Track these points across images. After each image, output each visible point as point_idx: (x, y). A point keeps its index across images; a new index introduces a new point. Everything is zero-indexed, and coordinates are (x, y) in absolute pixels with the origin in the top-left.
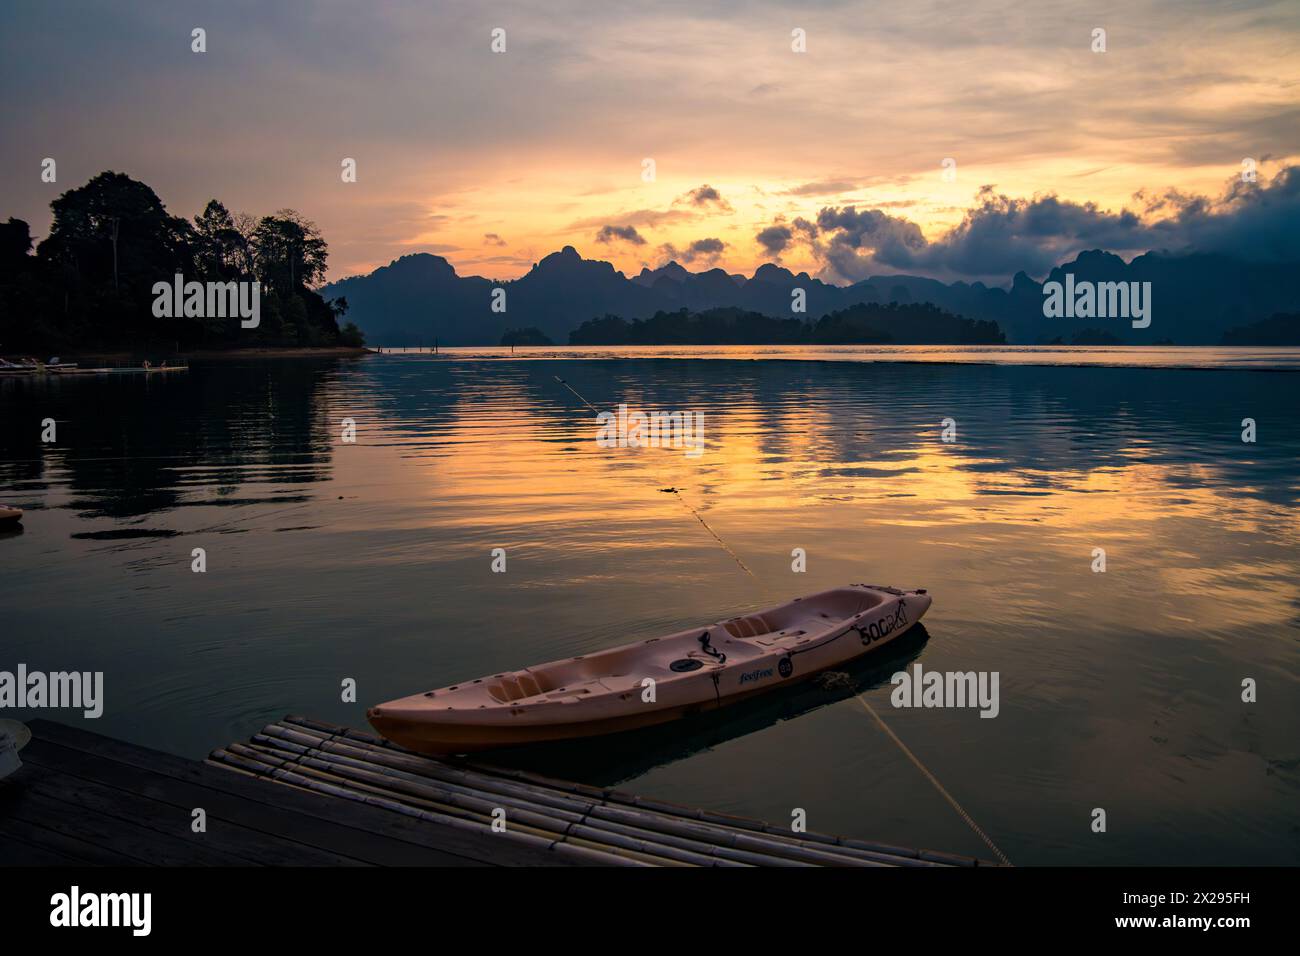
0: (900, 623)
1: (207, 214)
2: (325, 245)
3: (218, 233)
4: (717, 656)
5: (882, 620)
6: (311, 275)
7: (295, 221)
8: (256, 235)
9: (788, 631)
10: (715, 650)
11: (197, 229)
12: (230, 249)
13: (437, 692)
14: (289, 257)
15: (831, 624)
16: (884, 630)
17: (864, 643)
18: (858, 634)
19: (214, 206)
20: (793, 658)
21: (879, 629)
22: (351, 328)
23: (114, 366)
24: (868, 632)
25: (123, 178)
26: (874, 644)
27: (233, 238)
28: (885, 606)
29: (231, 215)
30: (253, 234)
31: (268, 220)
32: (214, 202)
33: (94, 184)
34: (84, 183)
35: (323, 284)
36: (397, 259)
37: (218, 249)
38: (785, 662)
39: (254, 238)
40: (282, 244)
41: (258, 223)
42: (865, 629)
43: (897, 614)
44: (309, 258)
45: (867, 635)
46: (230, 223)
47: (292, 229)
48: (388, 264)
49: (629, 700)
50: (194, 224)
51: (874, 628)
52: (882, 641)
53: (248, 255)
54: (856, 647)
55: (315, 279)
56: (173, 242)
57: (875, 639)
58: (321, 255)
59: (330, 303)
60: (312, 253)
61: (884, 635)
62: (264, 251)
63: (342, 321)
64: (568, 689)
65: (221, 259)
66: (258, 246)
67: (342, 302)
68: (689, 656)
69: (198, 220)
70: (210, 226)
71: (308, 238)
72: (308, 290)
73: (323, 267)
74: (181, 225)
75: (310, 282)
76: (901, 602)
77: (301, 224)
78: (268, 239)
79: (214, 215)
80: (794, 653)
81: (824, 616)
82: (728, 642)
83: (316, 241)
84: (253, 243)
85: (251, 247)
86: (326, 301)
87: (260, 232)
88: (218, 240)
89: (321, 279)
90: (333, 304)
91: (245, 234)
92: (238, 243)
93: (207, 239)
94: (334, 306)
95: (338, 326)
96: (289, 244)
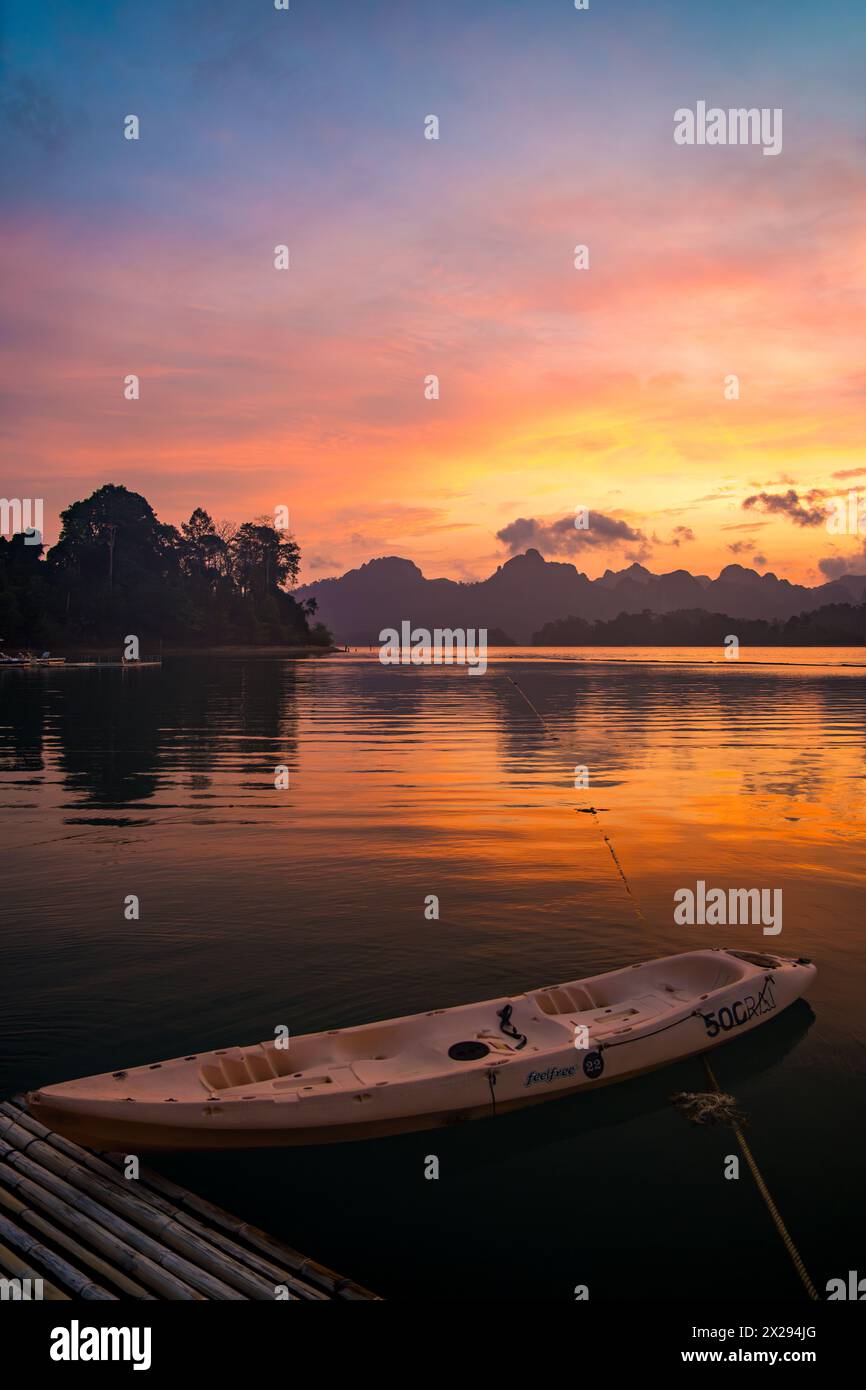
0: (764, 1007)
1: (193, 521)
2: (298, 549)
3: (202, 539)
4: (516, 1036)
5: (739, 1003)
6: (285, 577)
7: (271, 527)
8: (236, 540)
9: (614, 1008)
10: (514, 1030)
11: (183, 535)
12: (212, 553)
13: (131, 1071)
14: (264, 560)
15: (674, 1002)
16: (741, 1018)
17: (709, 1034)
18: (703, 1020)
19: (199, 513)
20: (605, 1053)
21: (733, 1015)
22: (321, 627)
23: (96, 661)
24: (716, 1018)
25: (122, 489)
26: (723, 1035)
27: (215, 543)
28: (745, 984)
29: (214, 522)
30: (233, 539)
31: (247, 526)
32: (199, 509)
33: (96, 495)
34: (89, 496)
35: (296, 586)
36: (367, 563)
37: (201, 553)
38: (593, 1059)
39: (233, 542)
40: (259, 548)
41: (237, 529)
42: (712, 1015)
43: (761, 995)
44: (283, 561)
45: (714, 1023)
46: (212, 529)
47: (269, 534)
48: (358, 567)
49: (365, 1101)
50: (181, 531)
51: (725, 1014)
52: (737, 1030)
53: (227, 559)
54: (698, 1038)
55: (288, 581)
56: (162, 547)
57: (727, 1028)
58: (295, 559)
59: (301, 603)
60: (286, 556)
61: (740, 1023)
62: (242, 554)
63: (312, 622)
64: (306, 1074)
65: (203, 562)
66: (237, 550)
67: (312, 602)
68: (479, 1036)
69: (184, 527)
70: (195, 532)
71: (283, 542)
72: (282, 592)
73: (296, 570)
74: (170, 531)
75: (284, 584)
76: (768, 979)
77: (277, 530)
78: (246, 543)
79: (198, 522)
80: (608, 1046)
81: (670, 990)
82: (535, 1019)
83: (290, 545)
84: (232, 547)
85: (230, 551)
86: (297, 601)
87: (239, 537)
88: (201, 545)
89: (294, 581)
90: (304, 604)
91: (226, 539)
92: (219, 548)
93: (192, 544)
94: (305, 607)
95: (307, 625)
96: (265, 548)
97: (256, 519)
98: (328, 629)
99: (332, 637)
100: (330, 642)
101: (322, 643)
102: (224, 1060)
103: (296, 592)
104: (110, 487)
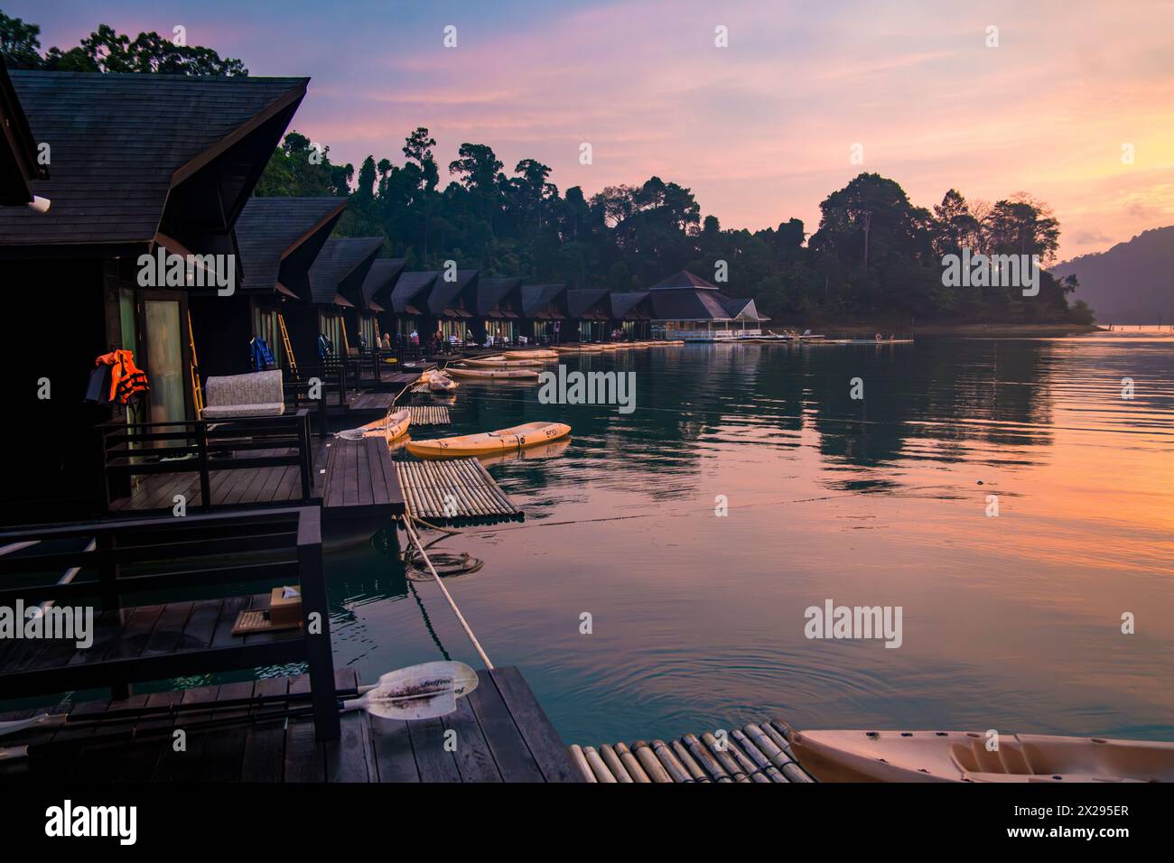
1: (945, 202)
2: (1057, 224)
3: (954, 220)
6: (1042, 254)
7: (1028, 203)
8: (990, 219)
11: (936, 216)
12: (965, 232)
13: (884, 734)
14: (1020, 238)
19: (952, 194)
22: (1080, 305)
23: (852, 338)
25: (876, 177)
27: (968, 223)
29: (967, 202)
30: (987, 218)
31: (1001, 204)
32: (952, 191)
33: (851, 185)
34: (846, 185)
35: (1055, 263)
36: (1139, 234)
37: (954, 234)
39: (987, 221)
40: (1013, 225)
41: (992, 207)
44: (1040, 237)
46: (965, 209)
47: (1024, 211)
50: (933, 212)
53: (981, 238)
55: (1045, 258)
56: (914, 230)
58: (1053, 234)
59: (1060, 281)
60: (1043, 232)
62: (996, 232)
63: (1071, 300)
65: (956, 242)
66: (991, 229)
67: (1072, 279)
69: (937, 209)
70: (947, 212)
71: (1040, 218)
73: (1054, 246)
74: (922, 214)
75: (1040, 261)
77: (1034, 206)
78: (1000, 221)
79: (951, 203)
83: (1048, 220)
84: (986, 226)
85: (984, 230)
86: (1056, 278)
87: (993, 215)
88: (954, 225)
89: (1053, 257)
90: (1063, 282)
91: (979, 218)
92: (972, 227)
93: (946, 226)
94: (1064, 284)
95: (1066, 303)
96: (1021, 225)
97: (1012, 196)
98: (1089, 307)
99: (1094, 316)
100: (1092, 320)
101: (1083, 321)
102: (975, 741)
103: (1054, 269)
104: (864, 176)
